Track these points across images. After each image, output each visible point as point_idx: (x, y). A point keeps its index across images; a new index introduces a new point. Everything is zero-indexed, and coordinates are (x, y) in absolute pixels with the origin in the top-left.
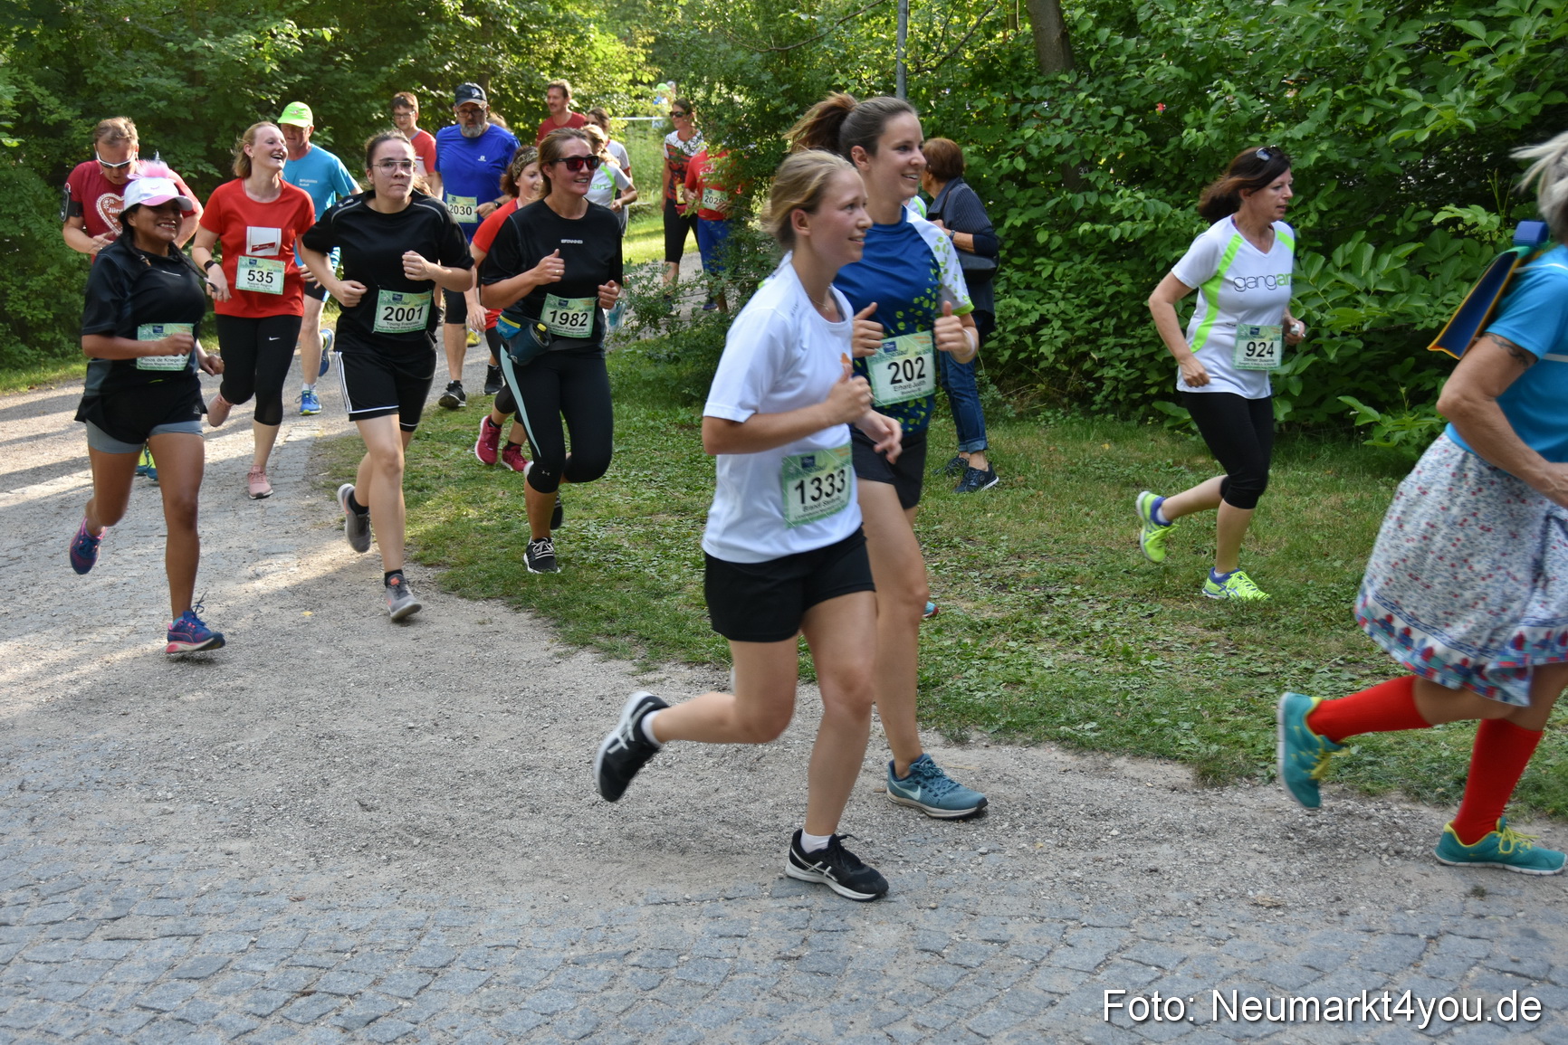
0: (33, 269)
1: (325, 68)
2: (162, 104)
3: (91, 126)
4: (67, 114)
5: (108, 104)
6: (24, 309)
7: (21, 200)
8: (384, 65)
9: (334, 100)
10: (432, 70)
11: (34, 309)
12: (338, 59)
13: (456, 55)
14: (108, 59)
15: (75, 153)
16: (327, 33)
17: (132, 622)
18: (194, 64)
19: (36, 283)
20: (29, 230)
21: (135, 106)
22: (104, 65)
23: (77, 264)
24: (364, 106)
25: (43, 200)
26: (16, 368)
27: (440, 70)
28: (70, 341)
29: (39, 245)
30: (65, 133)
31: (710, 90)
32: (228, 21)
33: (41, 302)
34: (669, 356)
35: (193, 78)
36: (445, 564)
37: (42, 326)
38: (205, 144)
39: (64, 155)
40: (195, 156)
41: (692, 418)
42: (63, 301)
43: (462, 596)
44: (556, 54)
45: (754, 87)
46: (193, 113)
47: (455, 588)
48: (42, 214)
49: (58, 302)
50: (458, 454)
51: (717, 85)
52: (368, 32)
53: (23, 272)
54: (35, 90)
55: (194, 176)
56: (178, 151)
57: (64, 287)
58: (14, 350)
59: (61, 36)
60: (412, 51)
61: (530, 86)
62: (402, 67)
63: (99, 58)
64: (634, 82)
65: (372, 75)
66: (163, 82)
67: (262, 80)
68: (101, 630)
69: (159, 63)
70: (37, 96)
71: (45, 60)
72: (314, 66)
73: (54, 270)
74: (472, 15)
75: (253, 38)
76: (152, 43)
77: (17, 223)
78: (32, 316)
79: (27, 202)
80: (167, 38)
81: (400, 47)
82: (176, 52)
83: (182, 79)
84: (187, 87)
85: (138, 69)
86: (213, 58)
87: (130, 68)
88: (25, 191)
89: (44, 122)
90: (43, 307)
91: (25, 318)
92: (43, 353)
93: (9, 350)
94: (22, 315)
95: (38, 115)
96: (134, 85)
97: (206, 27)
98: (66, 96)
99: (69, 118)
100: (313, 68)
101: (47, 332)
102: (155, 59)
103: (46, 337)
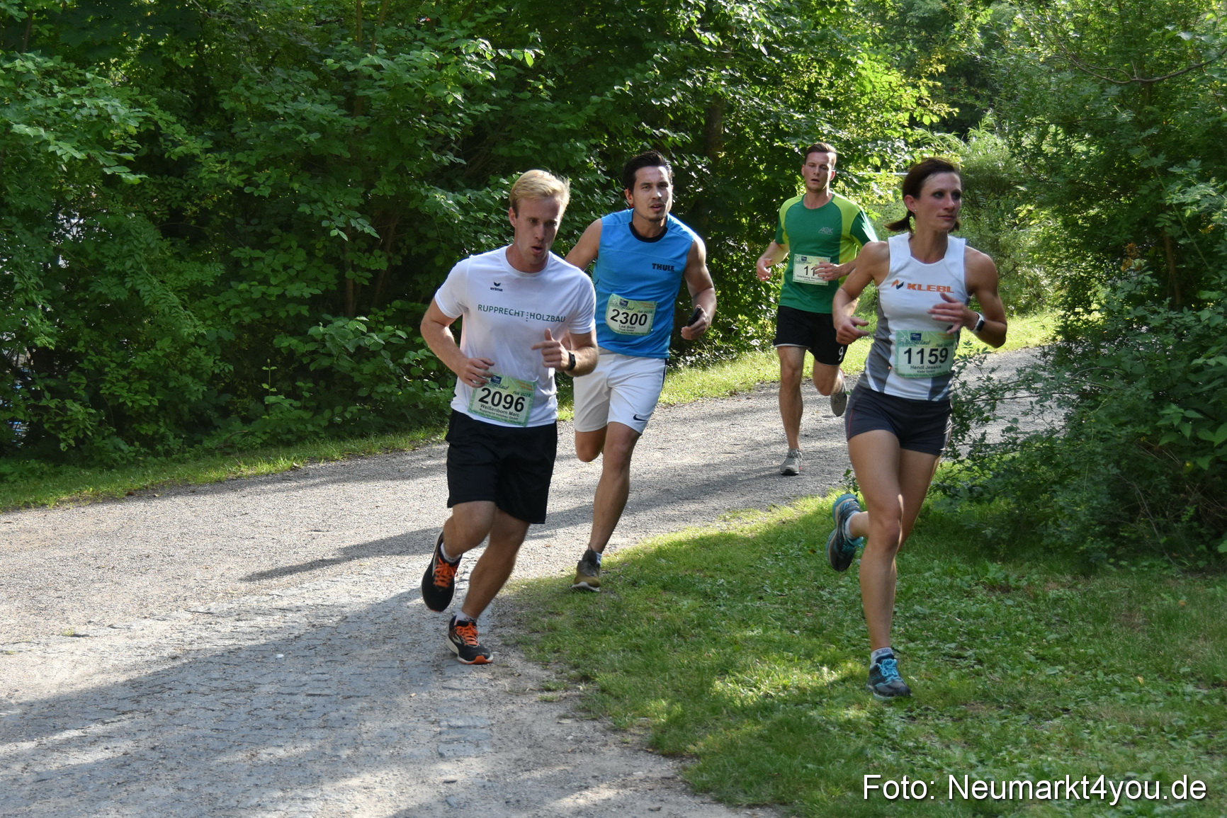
0: (139, 343)
1: (520, 96)
2: (314, 137)
3: (223, 162)
4: (193, 145)
5: (245, 134)
6: (126, 395)
7: (131, 254)
8: (594, 94)
9: (528, 137)
10: (653, 101)
11: (136, 393)
12: (538, 84)
13: (689, 83)
14: (250, 79)
15: (201, 199)
16: (529, 56)
17: (283, 807)
18: (355, 86)
19: (141, 360)
20: (135, 292)
21: (278, 138)
22: (248, 88)
23: (192, 339)
24: (566, 146)
25: (158, 254)
26: (110, 468)
27: (667, 102)
28: (175, 437)
29: (147, 312)
30: (191, 170)
31: (1042, 136)
32: (402, 33)
33: (145, 385)
34: (971, 490)
35: (351, 105)
37: (145, 415)
38: (362, 190)
39: (187, 198)
40: (350, 207)
41: (1006, 578)
42: (172, 384)
43: (719, 801)
44: (810, 85)
45: (1101, 131)
46: (350, 149)
47: (706, 790)
49: (166, 386)
50: (693, 608)
51: (1052, 128)
52: (577, 51)
53: (121, 346)
54: (158, 114)
56: (328, 198)
57: (175, 367)
58: (108, 444)
59: (190, 51)
60: (631, 76)
61: (777, 126)
62: (615, 95)
63: (236, 77)
64: (913, 123)
65: (578, 106)
66: (318, 108)
67: (438, 108)
69: (315, 86)
70: (161, 123)
71: (168, 80)
72: (505, 93)
73: (165, 344)
74: (713, 30)
75: (437, 57)
76: (298, 57)
77: (123, 284)
78: (133, 402)
79: (137, 257)
80: (324, 53)
81: (616, 71)
82: (335, 71)
83: (340, 106)
84: (345, 116)
85: (287, 91)
86: (382, 79)
87: (277, 89)
88: (136, 243)
89: (166, 156)
90: (147, 392)
91: (124, 403)
92: (142, 450)
93: (101, 445)
94: (121, 400)
95: (159, 146)
96: (281, 112)
97: (375, 40)
98: (192, 124)
99: (197, 152)
100: (504, 96)
101: (148, 423)
102: (309, 79)
103: (147, 429)
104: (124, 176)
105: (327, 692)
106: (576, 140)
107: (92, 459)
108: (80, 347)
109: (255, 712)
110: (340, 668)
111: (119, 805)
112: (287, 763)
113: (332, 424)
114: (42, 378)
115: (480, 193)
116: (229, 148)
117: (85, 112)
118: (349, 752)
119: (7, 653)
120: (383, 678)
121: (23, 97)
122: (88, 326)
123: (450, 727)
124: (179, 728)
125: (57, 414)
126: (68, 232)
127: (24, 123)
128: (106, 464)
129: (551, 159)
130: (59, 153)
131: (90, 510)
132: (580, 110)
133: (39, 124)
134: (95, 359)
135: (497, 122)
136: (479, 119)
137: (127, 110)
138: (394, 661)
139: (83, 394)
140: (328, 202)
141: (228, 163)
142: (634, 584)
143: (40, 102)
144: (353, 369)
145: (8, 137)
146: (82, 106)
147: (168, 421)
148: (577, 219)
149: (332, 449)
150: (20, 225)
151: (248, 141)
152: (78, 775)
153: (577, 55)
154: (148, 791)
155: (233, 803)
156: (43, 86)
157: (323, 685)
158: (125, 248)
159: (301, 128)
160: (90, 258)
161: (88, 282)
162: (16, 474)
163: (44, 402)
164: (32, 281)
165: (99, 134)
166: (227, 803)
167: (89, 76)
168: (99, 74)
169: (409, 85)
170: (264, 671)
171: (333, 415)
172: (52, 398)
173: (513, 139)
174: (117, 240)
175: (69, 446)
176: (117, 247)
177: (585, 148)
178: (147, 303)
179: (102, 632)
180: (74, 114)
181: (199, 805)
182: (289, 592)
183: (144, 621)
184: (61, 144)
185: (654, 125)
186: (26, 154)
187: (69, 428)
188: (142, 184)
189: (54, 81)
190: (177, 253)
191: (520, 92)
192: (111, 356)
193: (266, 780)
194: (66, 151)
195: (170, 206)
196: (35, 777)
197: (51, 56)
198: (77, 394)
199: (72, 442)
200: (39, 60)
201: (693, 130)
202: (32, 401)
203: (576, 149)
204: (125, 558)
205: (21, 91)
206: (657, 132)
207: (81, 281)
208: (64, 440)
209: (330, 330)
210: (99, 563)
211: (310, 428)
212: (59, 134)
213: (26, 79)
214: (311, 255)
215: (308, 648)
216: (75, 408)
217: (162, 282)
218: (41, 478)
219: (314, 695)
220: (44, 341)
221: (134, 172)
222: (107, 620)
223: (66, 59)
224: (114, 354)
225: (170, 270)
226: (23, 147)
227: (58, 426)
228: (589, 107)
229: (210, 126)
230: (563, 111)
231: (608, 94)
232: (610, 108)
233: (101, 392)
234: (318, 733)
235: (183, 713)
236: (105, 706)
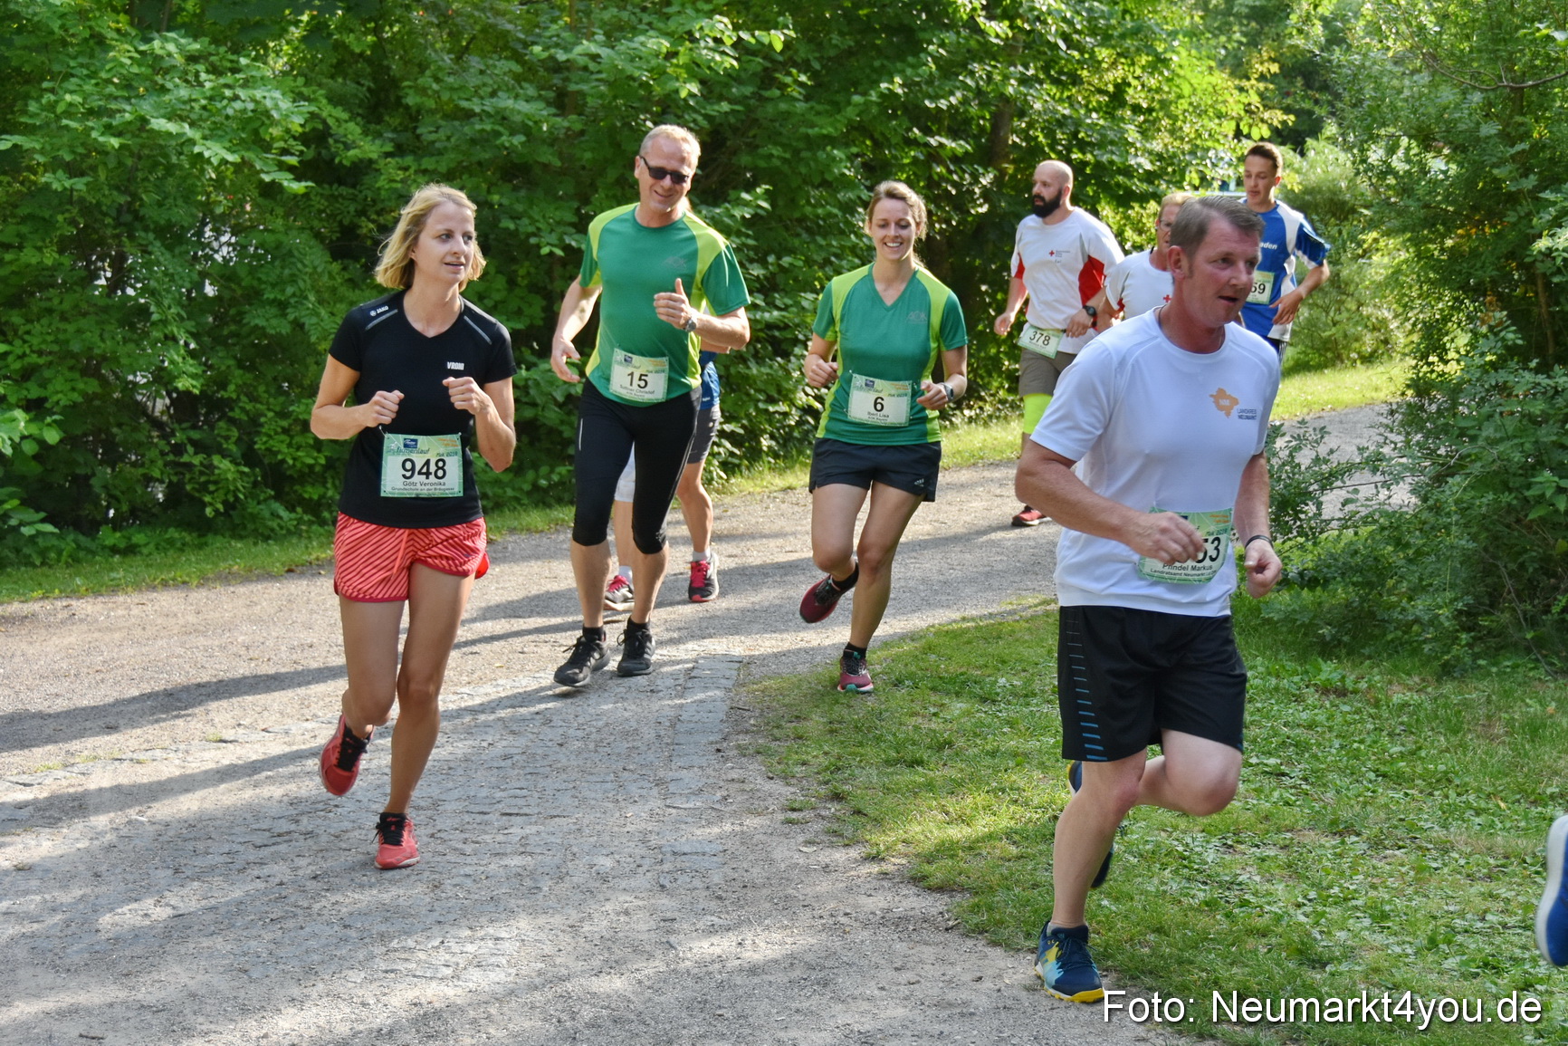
0: (303, 388)
1: (767, 94)
2: (518, 140)
3: (406, 169)
4: (369, 149)
5: (433, 137)
6: (285, 450)
7: (293, 280)
8: (856, 93)
9: (776, 144)
10: (927, 103)
11: (298, 449)
12: (788, 80)
13: (969, 81)
14: (440, 68)
15: (379, 213)
16: (777, 39)
17: (470, 948)
18: (566, 80)
20: (298, 326)
21: (473, 142)
22: (437, 80)
24: (821, 155)
25: (326, 280)
26: (266, 538)
27: (943, 104)
29: (312, 351)
30: (367, 180)
32: (625, 15)
35: (563, 102)
36: (963, 889)
37: (307, 475)
38: (576, 205)
39: (362, 213)
41: (1343, 678)
44: (1116, 86)
46: (560, 155)
47: (980, 930)
48: (321, 302)
50: (968, 713)
52: (836, 39)
53: (281, 392)
54: (327, 110)
55: (559, 252)
56: (535, 213)
58: (264, 510)
59: (365, 34)
60: (902, 72)
62: (882, 95)
63: (422, 68)
65: (837, 108)
66: (522, 106)
67: (667, 108)
68: (422, 956)
69: (519, 79)
70: (331, 122)
71: (339, 69)
72: (748, 90)
74: (1000, 18)
75: (665, 45)
76: (500, 43)
77: (284, 315)
78: (294, 459)
79: (301, 284)
80: (530, 39)
81: (883, 66)
82: (542, 61)
83: (549, 104)
84: (555, 115)
85: (485, 85)
86: (599, 72)
87: (473, 81)
88: (299, 266)
89: (337, 160)
90: (312, 447)
91: (283, 461)
92: (306, 518)
93: (255, 511)
94: (280, 457)
95: (328, 148)
96: (477, 110)
97: (592, 24)
98: (369, 122)
99: (374, 156)
100: (748, 93)
101: (313, 485)
102: (510, 71)
103: (312, 492)
104: (285, 184)
105: (525, 810)
106: (834, 148)
107: (245, 528)
108: (231, 392)
109: (439, 835)
110: (542, 783)
111: (272, 946)
112: (476, 897)
113: (536, 487)
114: (183, 430)
115: (718, 211)
116: (413, 152)
117: (238, 105)
118: (550, 883)
119: (139, 762)
120: (593, 795)
121: (163, 87)
122: (240, 365)
123: (674, 853)
124: (347, 853)
125: (202, 473)
126: (217, 252)
127: (164, 117)
128: (262, 535)
129: (803, 170)
130: (207, 154)
131: (241, 590)
132: (839, 111)
133: (182, 119)
134: (249, 407)
135: (739, 125)
136: (718, 120)
137: (290, 104)
138: (608, 774)
139: (233, 448)
140: (537, 217)
141: (412, 171)
142: (898, 683)
143: (184, 92)
144: (562, 422)
145: (144, 135)
146: (236, 98)
147: (337, 482)
148: (834, 243)
149: (535, 518)
150: (158, 244)
151: (438, 145)
152: (222, 910)
153: (836, 46)
154: (307, 929)
155: (411, 943)
156: (186, 73)
157: (521, 802)
158: (287, 272)
159: (501, 129)
160: (243, 284)
161: (241, 314)
162: (152, 546)
163: (185, 459)
164: (173, 310)
165: (256, 132)
166: (404, 944)
167: (243, 61)
168: (255, 59)
169: (632, 78)
170: (450, 785)
171: (538, 477)
172: (196, 453)
173: (757, 147)
174: (277, 263)
175: (216, 511)
176: (278, 271)
177: (843, 157)
178: (313, 339)
179: (254, 737)
180: (225, 107)
181: (371, 948)
182: (482, 691)
183: (309, 725)
184: (209, 143)
185: (927, 131)
186: (166, 156)
187: (217, 490)
188: (306, 195)
189: (201, 67)
190: (350, 280)
191: (766, 89)
192: (268, 403)
193: (451, 917)
194: (215, 151)
195: (341, 222)
196: (169, 911)
197: (196, 38)
198: (227, 449)
199: (220, 507)
200: (183, 41)
201: (976, 138)
202: (171, 457)
203: (834, 159)
204: (284, 648)
205: (159, 79)
206: (933, 142)
207: (233, 312)
208: (211, 504)
209: (534, 374)
210: (251, 654)
211: (510, 492)
212: (207, 132)
213: (165, 65)
214: (512, 283)
215: (506, 757)
216: (223, 465)
217: (332, 314)
218: (182, 550)
219: (510, 815)
220: (187, 384)
221: (298, 179)
222: (260, 722)
223: (216, 41)
224: (271, 400)
225: (341, 300)
226: (161, 147)
227: (204, 488)
228: (849, 109)
229: (389, 125)
230: (818, 113)
231: (873, 93)
232: (874, 110)
233: (256, 447)
234: (515, 861)
235: (351, 835)
236: (254, 826)
